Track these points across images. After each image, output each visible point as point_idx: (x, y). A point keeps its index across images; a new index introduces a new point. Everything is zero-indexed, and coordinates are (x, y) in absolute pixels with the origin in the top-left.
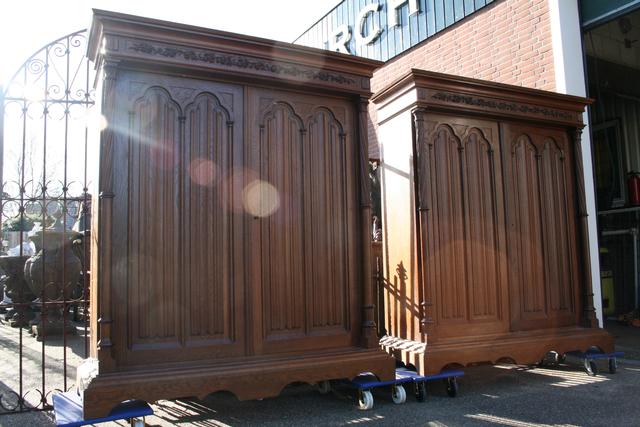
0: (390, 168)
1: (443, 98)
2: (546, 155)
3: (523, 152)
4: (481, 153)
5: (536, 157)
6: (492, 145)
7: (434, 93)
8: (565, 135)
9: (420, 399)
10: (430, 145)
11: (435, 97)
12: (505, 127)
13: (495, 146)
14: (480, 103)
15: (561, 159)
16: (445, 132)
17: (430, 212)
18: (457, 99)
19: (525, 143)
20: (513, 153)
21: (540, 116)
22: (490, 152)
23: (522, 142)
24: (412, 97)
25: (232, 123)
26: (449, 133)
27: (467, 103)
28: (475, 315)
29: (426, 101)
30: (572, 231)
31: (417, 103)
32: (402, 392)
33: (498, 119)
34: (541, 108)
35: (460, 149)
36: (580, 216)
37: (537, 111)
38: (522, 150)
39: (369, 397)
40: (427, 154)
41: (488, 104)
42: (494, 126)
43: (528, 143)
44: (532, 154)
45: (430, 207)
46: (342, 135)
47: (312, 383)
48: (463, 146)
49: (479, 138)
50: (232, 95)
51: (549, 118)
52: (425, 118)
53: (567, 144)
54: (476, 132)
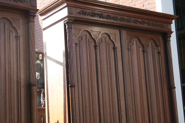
0: (51, 59)
1: (84, 13)
2: (149, 50)
3: (135, 48)
4: (109, 49)
5: (143, 51)
6: (116, 44)
7: (79, 10)
8: (161, 38)
10: (76, 44)
11: (79, 13)
12: (124, 33)
13: (118, 45)
14: (108, 17)
15: (159, 53)
16: (86, 35)
17: (76, 88)
18: (93, 15)
19: (136, 43)
20: (129, 49)
21: (145, 26)
22: (114, 48)
23: (135, 42)
24: (64, 13)
26: (88, 36)
27: (100, 17)
29: (73, 15)
30: (166, 98)
31: (67, 17)
33: (120, 27)
34: (146, 21)
35: (95, 47)
36: (171, 88)
37: (143, 23)
38: (134, 47)
40: (74, 50)
41: (113, 18)
42: (117, 32)
43: (138, 43)
44: (141, 49)
45: (76, 85)
46: (17, 37)
48: (98, 44)
49: (108, 39)
51: (150, 27)
52: (73, 26)
53: (161, 41)
54: (106, 36)
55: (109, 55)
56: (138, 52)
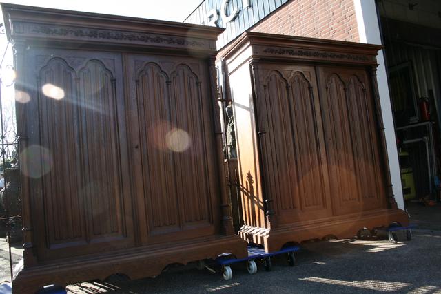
0: (239, 105)
1: (272, 51)
2: (352, 90)
3: (334, 86)
4: (303, 89)
5: (345, 89)
6: (311, 83)
7: (265, 48)
8: (365, 72)
9: (268, 269)
10: (265, 86)
11: (265, 51)
12: (320, 70)
13: (313, 83)
14: (300, 53)
15: (363, 90)
16: (276, 76)
17: (267, 134)
18: (282, 52)
19: (336, 80)
20: (327, 88)
21: (345, 60)
22: (310, 88)
23: (333, 80)
24: (248, 52)
25: (115, 80)
26: (278, 76)
27: (290, 54)
28: (306, 206)
29: (259, 54)
30: (374, 140)
31: (252, 56)
32: (254, 265)
33: (314, 64)
34: (345, 54)
35: (287, 88)
36: (379, 129)
37: (342, 57)
38: (334, 85)
39: (229, 271)
40: (263, 93)
41: (307, 54)
42: (312, 69)
43: (338, 80)
44: (341, 87)
45: (267, 131)
46: (198, 83)
47: (185, 263)
48: (290, 85)
49: (301, 78)
50: (114, 60)
51: (351, 61)
52: (260, 67)
53: (366, 77)
54: (299, 75)
55: (304, 95)
56: (338, 91)
